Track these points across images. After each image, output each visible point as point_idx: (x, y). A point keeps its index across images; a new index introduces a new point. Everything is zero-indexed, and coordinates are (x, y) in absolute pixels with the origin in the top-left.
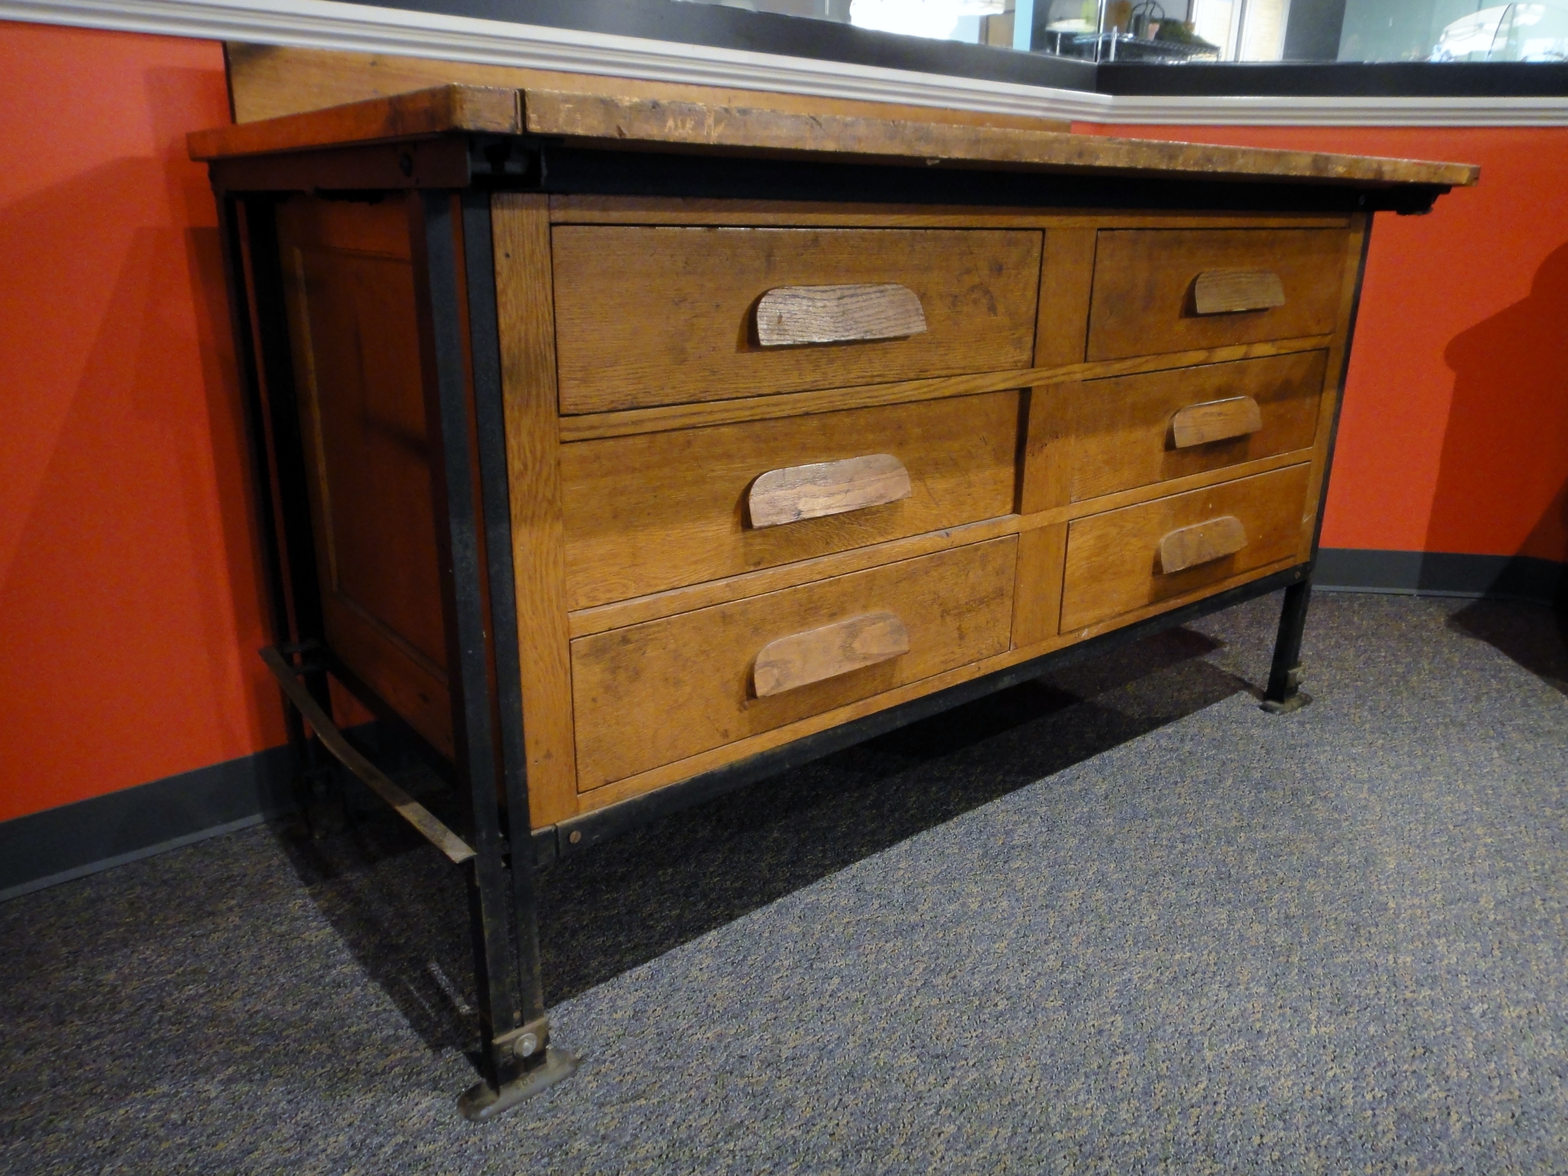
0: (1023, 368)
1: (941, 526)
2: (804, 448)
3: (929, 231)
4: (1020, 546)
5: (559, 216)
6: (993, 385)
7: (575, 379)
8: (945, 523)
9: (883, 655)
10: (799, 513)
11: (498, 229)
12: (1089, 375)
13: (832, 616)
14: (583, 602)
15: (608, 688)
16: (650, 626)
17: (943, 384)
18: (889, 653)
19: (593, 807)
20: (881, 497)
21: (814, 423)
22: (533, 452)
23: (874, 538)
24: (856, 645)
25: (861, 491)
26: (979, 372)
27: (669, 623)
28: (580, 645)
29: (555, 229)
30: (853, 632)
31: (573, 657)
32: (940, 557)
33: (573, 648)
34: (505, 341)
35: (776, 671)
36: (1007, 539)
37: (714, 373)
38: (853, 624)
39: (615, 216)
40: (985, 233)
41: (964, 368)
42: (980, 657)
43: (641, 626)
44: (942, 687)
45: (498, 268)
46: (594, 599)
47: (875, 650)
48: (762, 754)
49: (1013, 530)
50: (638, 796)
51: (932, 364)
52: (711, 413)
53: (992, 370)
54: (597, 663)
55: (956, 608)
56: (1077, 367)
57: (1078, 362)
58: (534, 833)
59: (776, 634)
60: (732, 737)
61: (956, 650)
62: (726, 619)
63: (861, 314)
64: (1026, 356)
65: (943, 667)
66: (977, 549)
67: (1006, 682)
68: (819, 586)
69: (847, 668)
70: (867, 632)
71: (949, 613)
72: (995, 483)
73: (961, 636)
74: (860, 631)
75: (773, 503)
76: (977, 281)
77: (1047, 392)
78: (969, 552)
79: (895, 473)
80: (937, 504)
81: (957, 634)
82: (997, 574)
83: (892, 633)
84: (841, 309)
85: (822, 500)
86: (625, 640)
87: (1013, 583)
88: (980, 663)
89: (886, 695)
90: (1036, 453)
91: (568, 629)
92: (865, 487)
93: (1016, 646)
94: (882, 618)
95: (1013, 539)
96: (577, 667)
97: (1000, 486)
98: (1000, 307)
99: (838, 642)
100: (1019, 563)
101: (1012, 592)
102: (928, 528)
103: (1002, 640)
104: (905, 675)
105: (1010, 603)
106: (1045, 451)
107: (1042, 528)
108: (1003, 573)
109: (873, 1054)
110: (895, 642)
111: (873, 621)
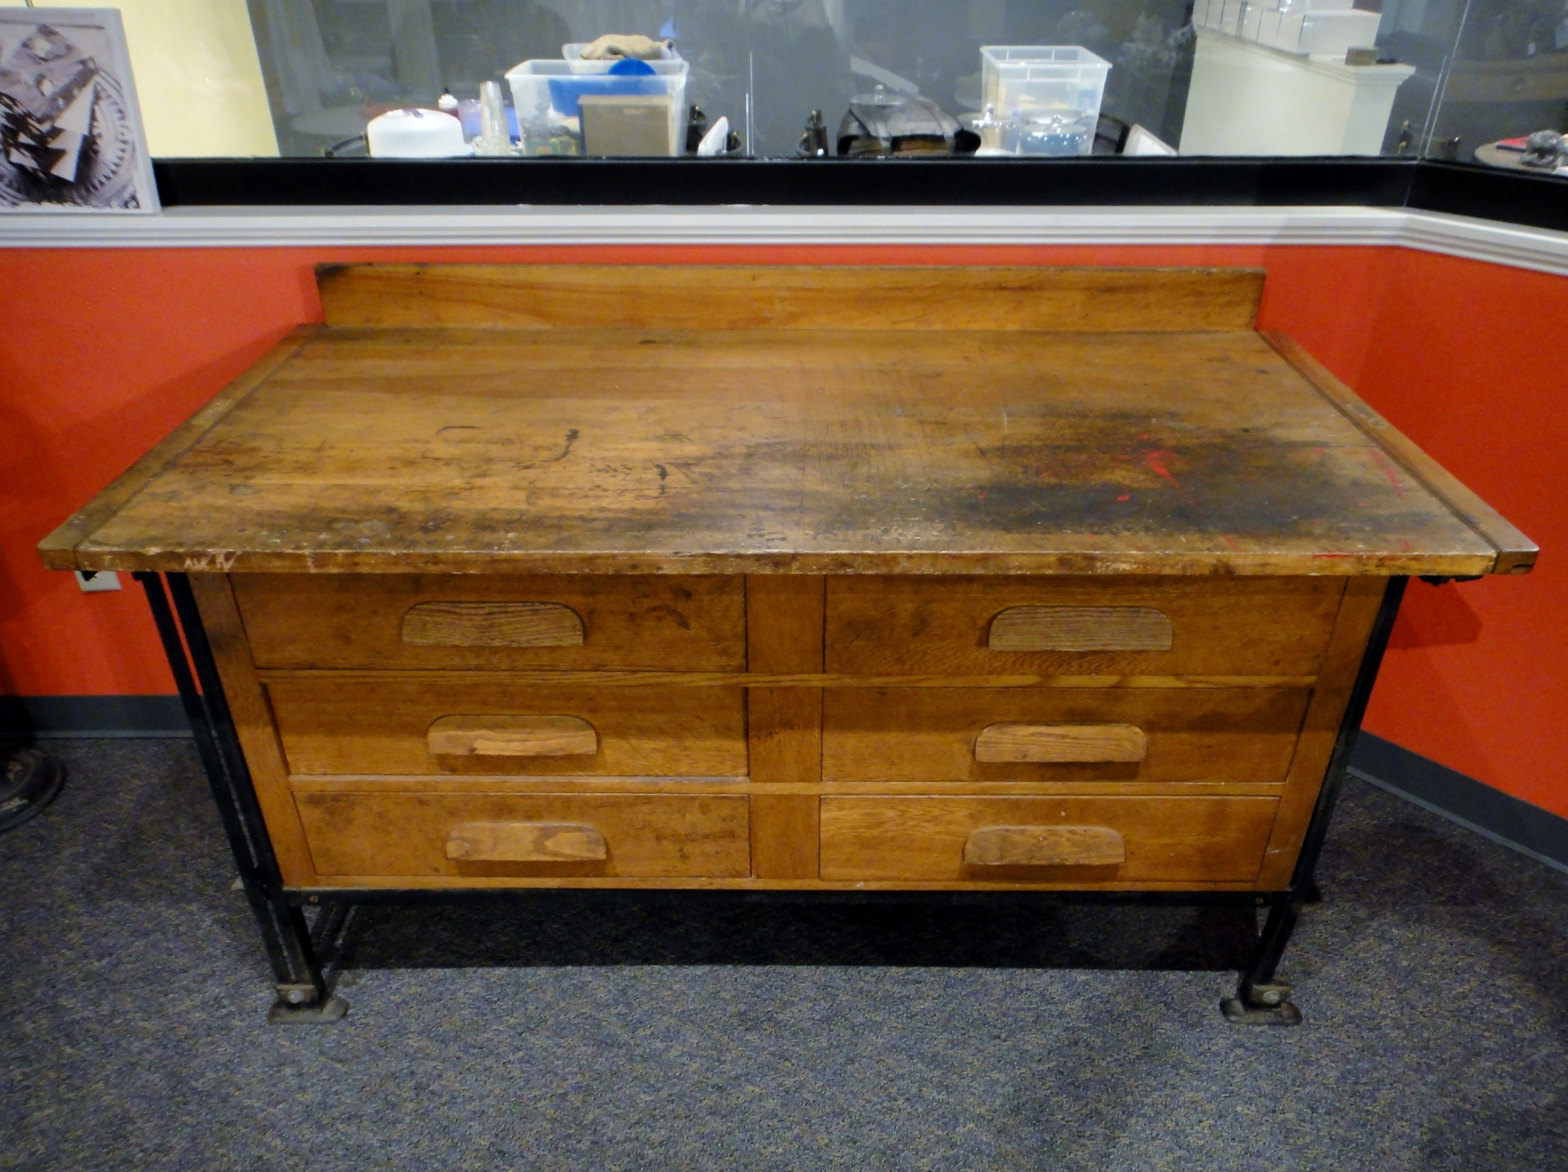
0: (732, 672)
2: (485, 703)
4: (752, 804)
6: (694, 682)
7: (262, 650)
8: (658, 772)
9: (575, 857)
10: (474, 750)
12: (828, 684)
13: (529, 817)
14: (303, 771)
15: (328, 824)
16: (356, 796)
17: (628, 677)
18: (582, 857)
19: (329, 885)
20: (562, 749)
22: (240, 686)
23: (575, 773)
24: (549, 844)
26: (672, 670)
27: (371, 796)
28: (301, 796)
30: (547, 833)
31: (297, 803)
32: (647, 798)
33: (296, 798)
34: (206, 625)
35: (467, 845)
36: (735, 797)
37: (378, 653)
38: (549, 828)
41: (653, 667)
42: (711, 876)
43: (348, 793)
44: (666, 887)
46: (312, 771)
47: (568, 851)
48: (475, 889)
49: (744, 791)
50: (365, 889)
51: (611, 662)
52: (381, 677)
53: (691, 671)
54: (318, 809)
55: (673, 835)
56: (813, 676)
57: (816, 672)
58: (286, 888)
60: (441, 874)
61: (679, 865)
62: (422, 802)
63: (510, 627)
64: (737, 661)
65: (663, 874)
66: (693, 799)
67: (756, 901)
68: (510, 796)
69: (534, 858)
70: (562, 836)
71: (665, 838)
72: (719, 751)
73: (684, 857)
74: (555, 834)
75: (448, 738)
76: (658, 603)
77: (772, 692)
78: (683, 799)
79: (581, 733)
80: (645, 758)
81: (678, 854)
82: (724, 820)
83: (589, 842)
84: (489, 622)
85: (498, 744)
86: (336, 799)
87: (747, 830)
88: (711, 880)
89: (599, 879)
90: (763, 738)
91: (289, 787)
92: (545, 740)
93: (759, 877)
94: (580, 829)
95: (742, 798)
96: (301, 808)
97: (726, 754)
98: (693, 623)
99: (530, 837)
100: (754, 818)
101: (747, 836)
102: (637, 772)
103: (739, 868)
104: (618, 870)
105: (747, 844)
106: (777, 737)
107: (780, 795)
108: (731, 821)
109: (472, 1123)
110: (589, 850)
111: (568, 830)
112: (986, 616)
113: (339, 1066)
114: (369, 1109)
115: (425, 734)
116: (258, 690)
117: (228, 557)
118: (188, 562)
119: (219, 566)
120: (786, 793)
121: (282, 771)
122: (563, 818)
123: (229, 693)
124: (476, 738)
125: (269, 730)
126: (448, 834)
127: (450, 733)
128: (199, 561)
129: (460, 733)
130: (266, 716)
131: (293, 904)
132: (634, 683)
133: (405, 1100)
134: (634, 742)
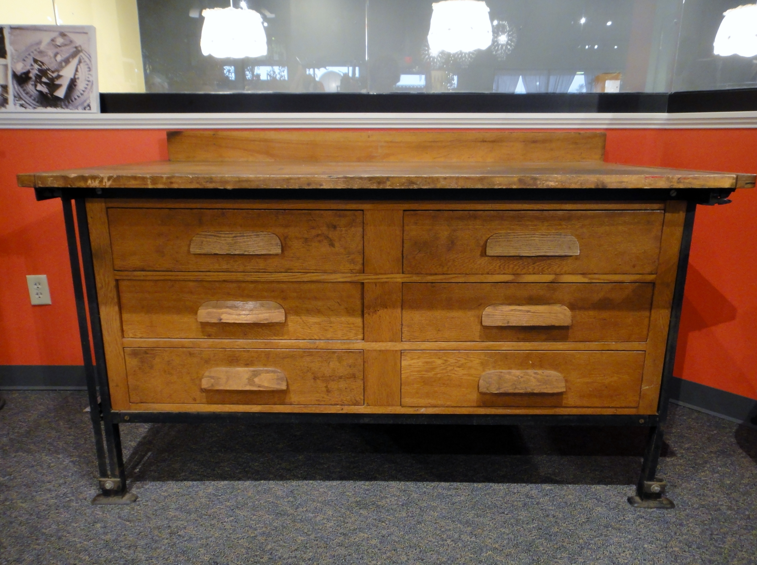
0: (356, 273)
1: (313, 338)
2: (229, 294)
3: (287, 211)
4: (365, 356)
5: (110, 205)
6: (336, 279)
7: (119, 259)
8: (316, 337)
9: (270, 388)
10: (221, 320)
11: (88, 209)
12: (405, 280)
13: (247, 365)
14: (131, 335)
15: (140, 368)
16: (156, 350)
17: (302, 276)
18: (274, 388)
19: (136, 409)
20: (267, 319)
21: (235, 285)
22: (105, 281)
23: (272, 337)
24: (256, 380)
25: (256, 316)
26: (325, 272)
27: (164, 350)
28: (128, 350)
29: (108, 210)
30: (256, 374)
31: (125, 354)
32: (310, 352)
33: (125, 351)
34: (93, 244)
35: (212, 380)
36: (356, 352)
37: (177, 261)
38: (256, 371)
39: (130, 205)
40: (322, 212)
41: (316, 270)
42: (343, 404)
43: (153, 348)
44: (318, 411)
45: (89, 221)
46: (135, 335)
47: (266, 384)
48: (214, 412)
49: (360, 348)
50: (155, 411)
51: (295, 267)
52: (178, 276)
53: (334, 272)
54: (136, 358)
55: (323, 377)
56: (398, 276)
57: (398, 273)
58: (112, 411)
59: (217, 365)
60: (198, 402)
61: (325, 396)
62: (191, 354)
63: (244, 244)
64: (359, 267)
65: (317, 403)
66: (334, 353)
67: (366, 421)
68: (238, 351)
69: (248, 388)
70: (263, 376)
71: (318, 378)
72: (349, 324)
73: (328, 391)
74: (260, 374)
75: (209, 314)
76: (320, 232)
77: (376, 286)
78: (329, 353)
79: (277, 311)
80: (310, 328)
81: (324, 389)
82: (350, 366)
83: (278, 379)
84: (234, 241)
85: (234, 316)
86: (146, 353)
87: (362, 373)
88: (343, 407)
89: (282, 406)
90: (371, 314)
91: (122, 344)
92: (259, 314)
93: (368, 405)
94: (273, 372)
95: (360, 352)
96: (127, 358)
97: (352, 326)
98: (337, 244)
99: (246, 376)
100: (366, 365)
101: (362, 377)
102: (305, 337)
103: (358, 399)
104: (293, 400)
105: (361, 383)
106: (379, 313)
107: (380, 351)
108: (354, 367)
109: (200, 549)
110: (278, 384)
111: (268, 372)
112: (484, 238)
113: (128, 523)
114: (142, 542)
115: (196, 313)
116: (113, 283)
117: (109, 178)
118: (89, 182)
119: (104, 184)
120: (383, 349)
121: (120, 334)
122: (265, 365)
123: (99, 285)
124: (222, 313)
125: (116, 308)
126: (203, 375)
127: (210, 310)
128: (95, 181)
129: (215, 310)
130: (116, 300)
131: (115, 422)
132: (305, 280)
133: (163, 539)
134: (304, 318)
